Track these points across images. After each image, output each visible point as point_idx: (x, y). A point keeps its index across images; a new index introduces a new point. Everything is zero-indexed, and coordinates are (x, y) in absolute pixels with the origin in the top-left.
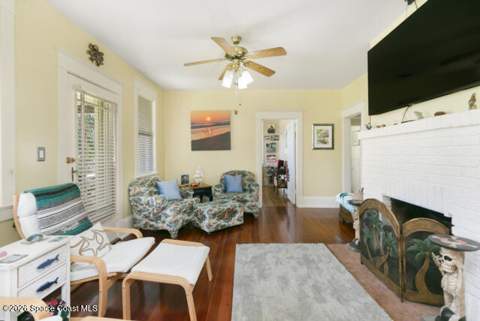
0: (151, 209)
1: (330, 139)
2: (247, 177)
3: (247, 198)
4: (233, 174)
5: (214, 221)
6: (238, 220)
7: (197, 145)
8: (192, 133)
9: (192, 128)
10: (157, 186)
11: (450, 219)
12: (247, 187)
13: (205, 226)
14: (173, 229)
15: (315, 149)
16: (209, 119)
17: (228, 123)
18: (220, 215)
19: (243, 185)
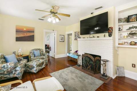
0: (5, 70)
1: (63, 39)
2: (41, 51)
3: (44, 58)
4: (36, 50)
5: (38, 68)
6: (44, 66)
7: (18, 39)
8: (16, 34)
9: (16, 32)
10: (4, 58)
11: (101, 56)
12: (41, 54)
13: (34, 70)
14: (20, 76)
15: (60, 42)
16: (25, 29)
17: (34, 32)
18: (39, 65)
19: (41, 53)
